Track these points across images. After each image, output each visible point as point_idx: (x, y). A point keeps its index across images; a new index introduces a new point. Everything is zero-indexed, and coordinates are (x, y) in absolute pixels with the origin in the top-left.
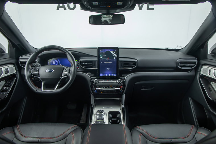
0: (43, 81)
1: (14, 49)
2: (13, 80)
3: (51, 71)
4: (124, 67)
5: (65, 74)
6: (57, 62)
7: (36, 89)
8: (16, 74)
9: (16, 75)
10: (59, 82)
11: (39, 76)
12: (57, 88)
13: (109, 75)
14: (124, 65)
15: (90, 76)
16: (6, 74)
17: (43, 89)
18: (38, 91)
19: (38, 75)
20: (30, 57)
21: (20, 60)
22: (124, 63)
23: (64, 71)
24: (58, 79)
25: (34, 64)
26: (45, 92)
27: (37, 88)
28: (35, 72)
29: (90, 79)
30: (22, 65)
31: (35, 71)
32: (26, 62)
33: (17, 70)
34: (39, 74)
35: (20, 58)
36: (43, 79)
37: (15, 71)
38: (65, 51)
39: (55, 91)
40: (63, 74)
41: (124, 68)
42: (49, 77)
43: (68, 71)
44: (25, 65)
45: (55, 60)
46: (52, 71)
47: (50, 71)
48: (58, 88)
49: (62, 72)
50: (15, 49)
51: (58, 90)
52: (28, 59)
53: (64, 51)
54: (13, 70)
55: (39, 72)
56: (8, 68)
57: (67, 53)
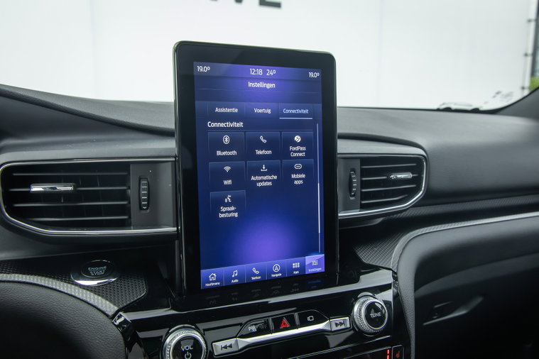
4: (365, 196)
13: (276, 268)
14: (364, 184)
15: (111, 308)
22: (364, 173)
41: (363, 207)
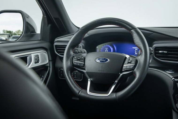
0: (90, 78)
1: (50, 25)
2: (44, 75)
3: (105, 60)
5: (128, 67)
6: (112, 49)
7: (78, 90)
8: (48, 65)
9: (48, 67)
10: (116, 81)
11: (85, 69)
12: (113, 92)
15: (172, 77)
16: (36, 63)
17: (90, 91)
18: (82, 93)
19: (83, 67)
20: (70, 39)
21: (55, 44)
23: (126, 62)
24: (116, 76)
25: (77, 50)
26: (93, 97)
27: (81, 89)
28: (78, 62)
29: (172, 81)
30: (58, 52)
31: (78, 60)
32: (65, 47)
33: (51, 59)
34: (84, 64)
35: (56, 40)
36: (91, 75)
37: (48, 61)
38: (130, 28)
39: (110, 97)
40: (124, 68)
42: (100, 72)
43: (133, 62)
44: (64, 52)
45: (109, 46)
46: (107, 60)
47: (103, 62)
48: (115, 91)
49: (123, 64)
50: (51, 27)
51: (114, 95)
52: (68, 42)
53: (128, 26)
54: (45, 60)
55: (84, 62)
56: (39, 54)
57: (132, 30)
